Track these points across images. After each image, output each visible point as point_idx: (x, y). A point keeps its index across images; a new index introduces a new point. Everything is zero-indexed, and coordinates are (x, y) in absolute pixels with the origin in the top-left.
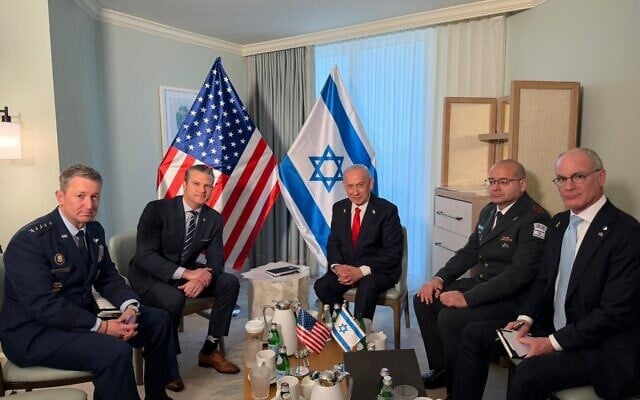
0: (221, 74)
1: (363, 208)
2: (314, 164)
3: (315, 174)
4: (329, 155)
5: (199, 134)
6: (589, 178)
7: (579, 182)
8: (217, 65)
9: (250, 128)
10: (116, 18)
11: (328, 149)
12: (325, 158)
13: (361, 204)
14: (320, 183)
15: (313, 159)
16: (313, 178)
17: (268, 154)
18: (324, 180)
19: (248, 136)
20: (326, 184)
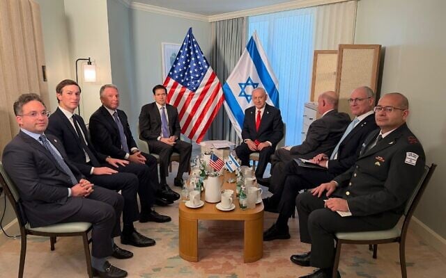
0: (191, 37)
1: (262, 110)
2: (241, 87)
3: (241, 93)
4: (249, 82)
5: (180, 70)
6: (364, 101)
7: (358, 102)
8: (190, 31)
9: (206, 67)
10: (138, 6)
11: (249, 79)
12: (247, 84)
13: (262, 108)
14: (244, 98)
15: (240, 84)
16: (240, 95)
17: (216, 81)
18: (246, 96)
19: (205, 71)
20: (247, 99)
